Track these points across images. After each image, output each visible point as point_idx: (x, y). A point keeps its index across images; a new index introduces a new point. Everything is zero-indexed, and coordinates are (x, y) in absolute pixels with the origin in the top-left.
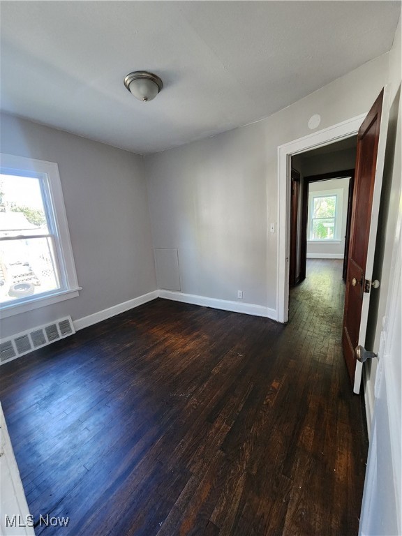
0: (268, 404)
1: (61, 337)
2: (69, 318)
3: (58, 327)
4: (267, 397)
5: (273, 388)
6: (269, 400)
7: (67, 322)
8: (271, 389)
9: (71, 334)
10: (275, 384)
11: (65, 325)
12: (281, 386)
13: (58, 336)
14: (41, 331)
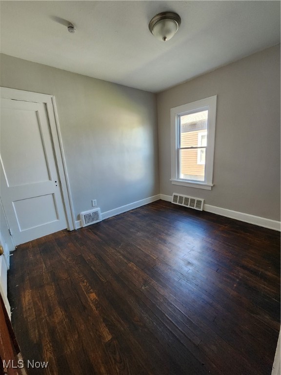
0: (84, 282)
1: (195, 208)
2: (202, 200)
3: (196, 202)
4: (88, 284)
5: (91, 293)
6: (85, 284)
7: (200, 202)
8: (91, 290)
9: (199, 210)
10: (93, 296)
11: (199, 202)
12: (89, 299)
13: (194, 206)
14: (189, 199)
